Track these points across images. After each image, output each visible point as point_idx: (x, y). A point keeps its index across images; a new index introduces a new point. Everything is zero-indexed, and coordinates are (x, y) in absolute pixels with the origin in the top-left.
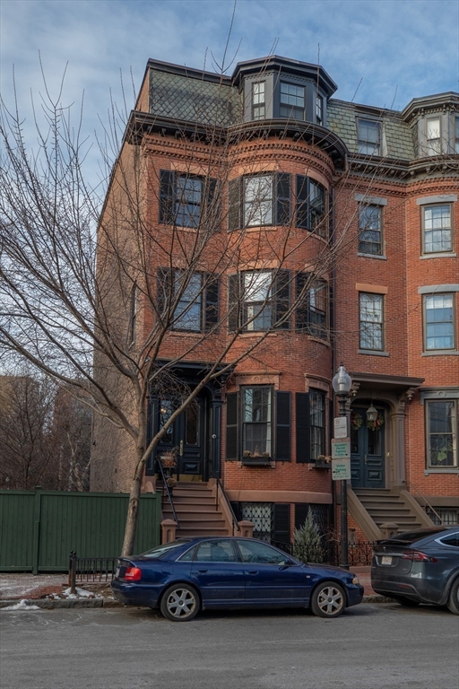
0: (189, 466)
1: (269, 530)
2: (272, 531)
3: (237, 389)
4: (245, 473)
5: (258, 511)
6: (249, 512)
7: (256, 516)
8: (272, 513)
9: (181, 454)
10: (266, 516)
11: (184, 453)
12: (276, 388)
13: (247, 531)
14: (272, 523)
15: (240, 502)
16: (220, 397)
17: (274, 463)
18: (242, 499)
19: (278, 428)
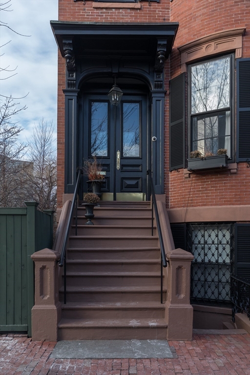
0: (129, 182)
1: (228, 261)
2: (232, 263)
3: (183, 69)
4: (194, 183)
5: (212, 235)
6: (199, 236)
7: (210, 242)
8: (232, 238)
9: (118, 167)
10: (224, 242)
11: (122, 166)
12: (238, 54)
13: (179, 268)
14: (232, 251)
15: (188, 224)
16: (160, 86)
17: (234, 166)
18: (191, 219)
19: (241, 114)
